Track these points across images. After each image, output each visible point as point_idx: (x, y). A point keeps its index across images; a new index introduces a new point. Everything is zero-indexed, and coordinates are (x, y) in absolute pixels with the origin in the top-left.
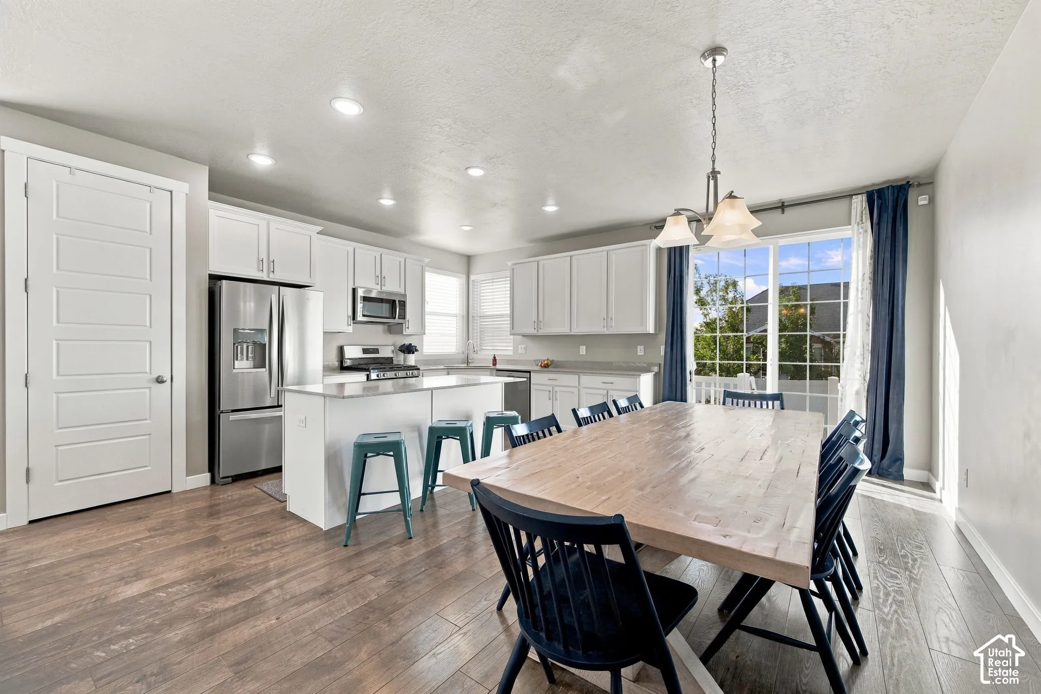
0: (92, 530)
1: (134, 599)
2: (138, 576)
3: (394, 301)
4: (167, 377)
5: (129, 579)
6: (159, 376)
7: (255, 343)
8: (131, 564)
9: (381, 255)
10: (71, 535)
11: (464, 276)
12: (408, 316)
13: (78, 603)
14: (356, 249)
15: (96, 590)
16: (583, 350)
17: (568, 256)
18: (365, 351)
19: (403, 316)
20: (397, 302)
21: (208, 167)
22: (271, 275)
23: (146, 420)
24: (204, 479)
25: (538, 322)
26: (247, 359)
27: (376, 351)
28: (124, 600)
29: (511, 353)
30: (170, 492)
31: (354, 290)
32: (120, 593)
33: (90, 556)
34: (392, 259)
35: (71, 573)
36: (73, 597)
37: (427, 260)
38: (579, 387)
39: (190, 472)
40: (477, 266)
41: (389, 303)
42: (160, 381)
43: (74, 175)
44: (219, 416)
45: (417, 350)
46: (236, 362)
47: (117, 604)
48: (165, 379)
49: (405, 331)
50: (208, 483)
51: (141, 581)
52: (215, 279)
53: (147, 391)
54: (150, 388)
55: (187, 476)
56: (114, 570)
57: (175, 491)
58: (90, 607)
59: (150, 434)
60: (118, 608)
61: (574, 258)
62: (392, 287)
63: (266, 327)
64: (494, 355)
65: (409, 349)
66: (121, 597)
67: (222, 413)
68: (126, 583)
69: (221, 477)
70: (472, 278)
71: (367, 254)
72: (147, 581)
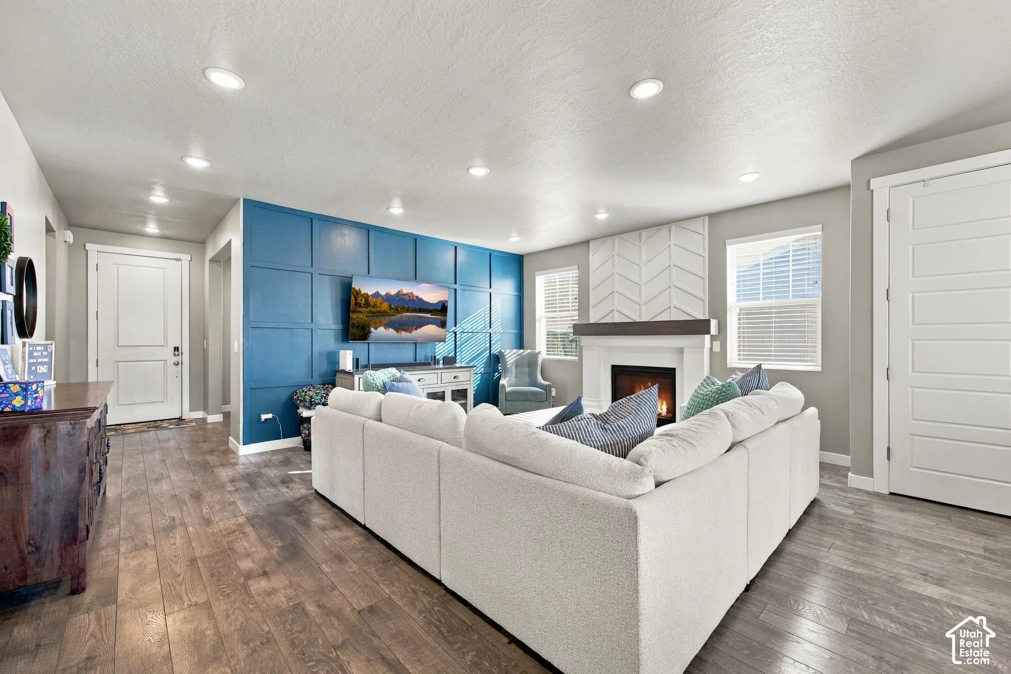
0: (931, 522)
1: (921, 597)
2: (940, 581)
5: (930, 579)
8: (942, 568)
10: (912, 518)
13: (878, 570)
15: (897, 570)
28: (913, 593)
32: (914, 584)
33: (914, 542)
35: (890, 545)
36: (879, 563)
47: (905, 590)
51: (940, 588)
56: (923, 565)
58: (885, 578)
60: (903, 594)
66: (911, 588)
68: (925, 580)
72: (945, 591)
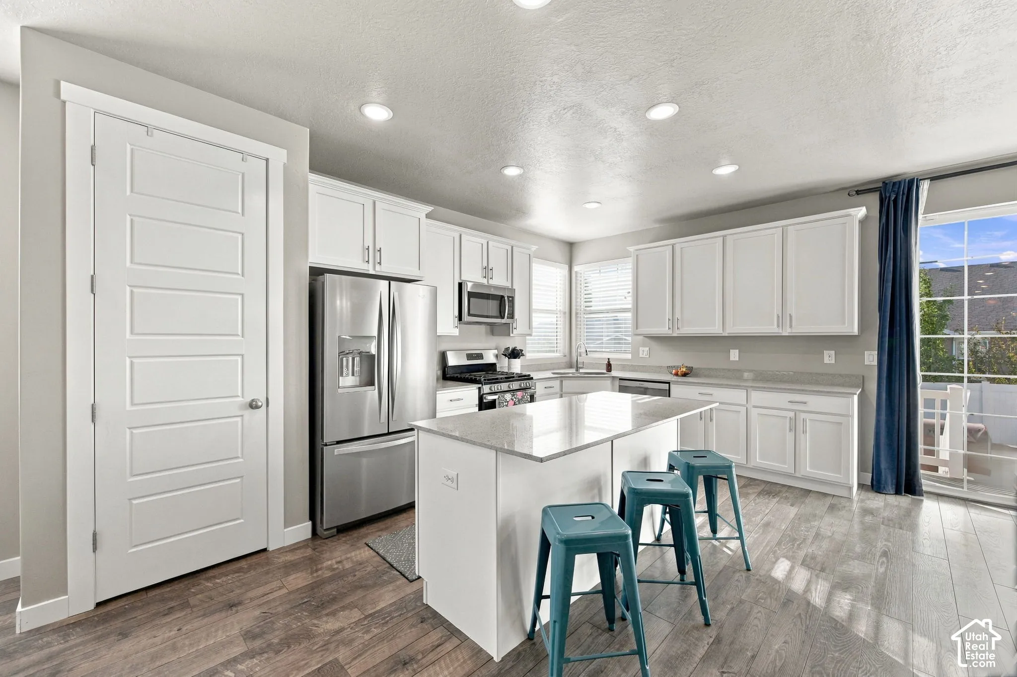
3: (502, 297)
4: (262, 401)
6: (253, 400)
7: (360, 353)
9: (488, 242)
11: (567, 267)
12: (517, 315)
14: (463, 236)
16: (734, 355)
17: (720, 236)
18: (470, 357)
19: (512, 316)
20: (506, 298)
21: (308, 130)
22: (378, 267)
23: (237, 458)
24: (302, 530)
25: (672, 320)
26: (353, 375)
27: (480, 356)
29: (629, 356)
30: (265, 550)
31: (460, 285)
34: (498, 248)
37: (534, 248)
38: (747, 406)
39: (288, 522)
40: (581, 255)
41: (497, 300)
42: (253, 405)
43: (152, 136)
44: (322, 449)
45: (523, 355)
46: (341, 378)
48: (260, 404)
49: (512, 333)
50: (309, 535)
52: (316, 273)
53: (239, 419)
54: (242, 416)
55: (285, 527)
57: (271, 549)
59: (242, 477)
61: (728, 238)
62: (499, 280)
63: (375, 334)
64: (609, 359)
65: (514, 354)
67: (326, 445)
69: (325, 528)
70: (576, 268)
71: (473, 241)
